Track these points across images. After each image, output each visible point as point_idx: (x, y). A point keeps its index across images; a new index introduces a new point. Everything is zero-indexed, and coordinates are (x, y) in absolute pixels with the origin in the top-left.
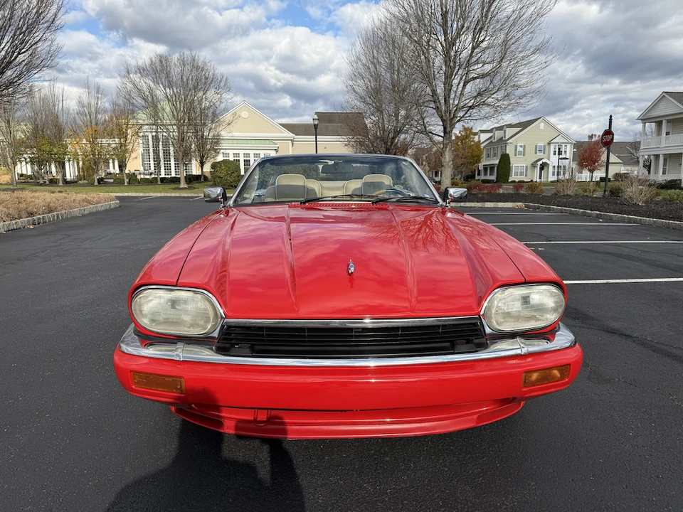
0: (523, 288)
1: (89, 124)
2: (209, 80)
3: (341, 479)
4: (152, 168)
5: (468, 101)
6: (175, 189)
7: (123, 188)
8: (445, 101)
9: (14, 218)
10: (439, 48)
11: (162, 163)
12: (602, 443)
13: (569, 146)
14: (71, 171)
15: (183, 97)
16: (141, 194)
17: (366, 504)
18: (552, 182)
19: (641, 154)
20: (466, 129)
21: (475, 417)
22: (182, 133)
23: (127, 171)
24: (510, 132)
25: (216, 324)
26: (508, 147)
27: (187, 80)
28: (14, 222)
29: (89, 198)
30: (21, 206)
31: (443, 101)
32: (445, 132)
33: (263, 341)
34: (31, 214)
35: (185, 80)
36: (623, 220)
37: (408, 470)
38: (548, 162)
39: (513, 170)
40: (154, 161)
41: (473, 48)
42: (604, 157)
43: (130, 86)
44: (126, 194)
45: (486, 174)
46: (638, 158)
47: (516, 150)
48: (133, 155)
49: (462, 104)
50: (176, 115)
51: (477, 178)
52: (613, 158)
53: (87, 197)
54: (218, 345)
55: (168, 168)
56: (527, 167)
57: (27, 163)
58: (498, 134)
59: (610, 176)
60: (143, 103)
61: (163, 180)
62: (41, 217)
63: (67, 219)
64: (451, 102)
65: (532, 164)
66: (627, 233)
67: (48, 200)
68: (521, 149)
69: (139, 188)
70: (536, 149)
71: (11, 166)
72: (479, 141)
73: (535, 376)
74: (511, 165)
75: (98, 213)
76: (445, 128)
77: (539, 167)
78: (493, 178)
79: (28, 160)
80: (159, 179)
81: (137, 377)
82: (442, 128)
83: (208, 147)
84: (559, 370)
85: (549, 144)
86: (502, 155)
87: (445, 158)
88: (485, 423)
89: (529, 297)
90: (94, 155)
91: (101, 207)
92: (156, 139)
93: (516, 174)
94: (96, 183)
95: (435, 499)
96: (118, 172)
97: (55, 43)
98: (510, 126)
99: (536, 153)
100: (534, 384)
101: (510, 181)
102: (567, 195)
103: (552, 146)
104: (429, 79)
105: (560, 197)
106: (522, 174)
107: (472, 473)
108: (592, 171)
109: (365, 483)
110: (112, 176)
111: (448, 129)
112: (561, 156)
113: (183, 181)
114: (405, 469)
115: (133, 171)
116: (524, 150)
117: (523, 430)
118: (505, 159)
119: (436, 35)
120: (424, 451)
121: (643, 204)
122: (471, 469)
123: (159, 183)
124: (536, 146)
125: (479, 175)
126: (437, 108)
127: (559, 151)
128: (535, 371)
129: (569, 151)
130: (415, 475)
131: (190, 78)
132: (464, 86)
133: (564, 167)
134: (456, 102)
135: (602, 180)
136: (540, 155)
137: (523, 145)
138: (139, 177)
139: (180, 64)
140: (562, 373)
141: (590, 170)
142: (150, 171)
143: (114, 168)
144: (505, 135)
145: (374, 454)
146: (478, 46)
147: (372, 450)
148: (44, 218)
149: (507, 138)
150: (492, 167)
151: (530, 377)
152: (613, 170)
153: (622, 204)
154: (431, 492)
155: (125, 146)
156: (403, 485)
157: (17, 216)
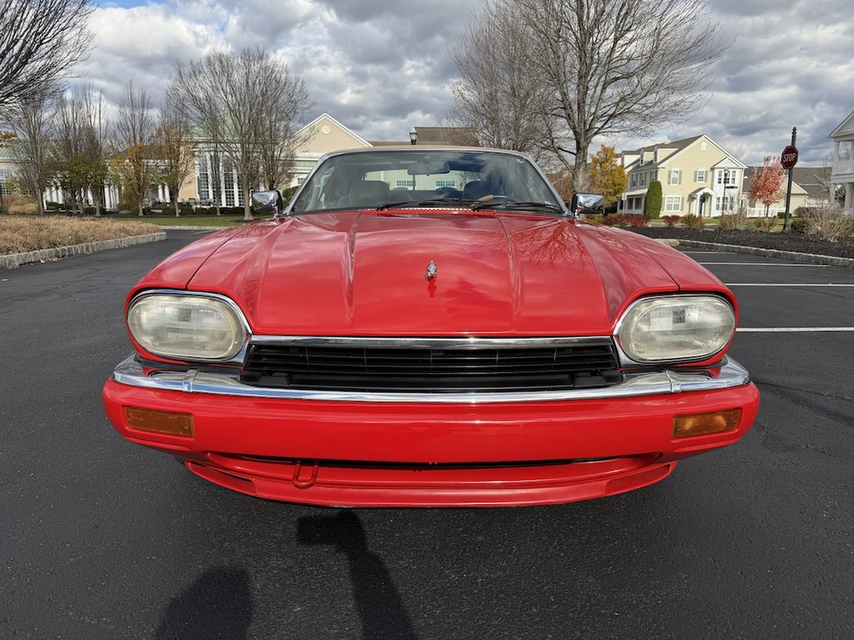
0: (674, 300)
1: (132, 139)
2: (282, 85)
3: (414, 563)
4: (211, 196)
5: (608, 108)
6: (238, 221)
7: (173, 220)
8: (579, 108)
9: (32, 249)
10: (572, 39)
11: (223, 190)
12: (783, 526)
13: (738, 171)
14: (111, 198)
15: (248, 106)
16: (196, 228)
17: (446, 597)
18: (715, 218)
19: (832, 182)
20: (605, 150)
21: (604, 483)
22: (246, 153)
23: (179, 200)
24: (662, 153)
25: (240, 343)
26: (659, 173)
27: (254, 84)
28: (31, 253)
29: (128, 228)
30: (41, 234)
31: (575, 107)
32: (578, 148)
33: (305, 367)
34: (53, 245)
35: (251, 84)
36: (809, 260)
37: (509, 553)
38: (711, 192)
39: (666, 203)
40: (213, 188)
41: (616, 40)
42: (784, 186)
43: (182, 92)
44: (177, 227)
45: (630, 207)
46: (828, 188)
47: (669, 176)
48: (187, 179)
49: (600, 113)
50: (239, 128)
51: (619, 211)
52: (796, 188)
53: (125, 226)
54: (245, 373)
55: (230, 196)
56: (683, 198)
57: (57, 188)
58: (648, 157)
59: (791, 211)
60: (199, 114)
61: (223, 211)
62: (66, 248)
63: (100, 252)
64: (587, 109)
65: (690, 195)
66: (814, 275)
67: (76, 228)
68: (677, 176)
69: (193, 219)
70: (695, 176)
71: (39, 192)
72: (622, 166)
73: (689, 424)
74: (663, 196)
75: (138, 246)
76: (578, 143)
77: (698, 199)
78: (640, 212)
79: (59, 184)
80: (218, 209)
81: (131, 414)
82: (574, 144)
83: (280, 169)
84: (723, 415)
85: (712, 169)
86: (651, 183)
87: (577, 181)
88: (618, 492)
89: (684, 311)
90: (138, 179)
91: (142, 239)
92: (215, 160)
93: (669, 207)
94: (141, 214)
95: (545, 592)
96: (168, 201)
97: (86, 30)
98: (663, 146)
99: (695, 181)
100: (688, 434)
101: (661, 216)
102: (736, 229)
103: (717, 172)
104: (557, 79)
105: (726, 232)
106: (676, 207)
107: (598, 559)
108: (767, 204)
109: (448, 569)
110: (161, 206)
111: (583, 144)
112: (727, 185)
113: (247, 212)
114: (504, 552)
115: (186, 200)
116: (680, 177)
117: (672, 507)
118: (656, 188)
119: (569, 23)
120: (532, 530)
121: (836, 241)
122: (597, 555)
123: (219, 214)
124: (696, 172)
125: (621, 208)
126: (569, 117)
127: (725, 179)
128: (691, 415)
129: (739, 179)
130: (517, 561)
131: (258, 81)
132: (604, 88)
133: (732, 199)
134: (593, 110)
135: (781, 215)
136: (700, 184)
137: (678, 170)
138: (194, 207)
139: (245, 64)
140: (729, 422)
141: (765, 202)
142: (208, 200)
143: (163, 196)
144: (656, 158)
145: (462, 532)
146: (622, 36)
147: (461, 526)
148: (69, 250)
149: (658, 161)
150: (638, 199)
151: (684, 423)
152: (796, 203)
153: (808, 240)
154: (539, 583)
155: (177, 167)
156: (501, 574)
157: (36, 247)
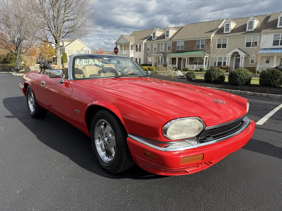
13: (89, 51)
47: (69, 52)
70: (77, 52)
81: (183, 160)
85: (82, 50)
86: (63, 53)
98: (65, 41)
111: (58, 41)
116: (72, 52)
118: (65, 55)
137: (71, 49)
149: (64, 46)
